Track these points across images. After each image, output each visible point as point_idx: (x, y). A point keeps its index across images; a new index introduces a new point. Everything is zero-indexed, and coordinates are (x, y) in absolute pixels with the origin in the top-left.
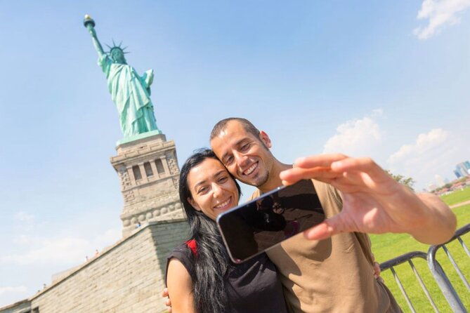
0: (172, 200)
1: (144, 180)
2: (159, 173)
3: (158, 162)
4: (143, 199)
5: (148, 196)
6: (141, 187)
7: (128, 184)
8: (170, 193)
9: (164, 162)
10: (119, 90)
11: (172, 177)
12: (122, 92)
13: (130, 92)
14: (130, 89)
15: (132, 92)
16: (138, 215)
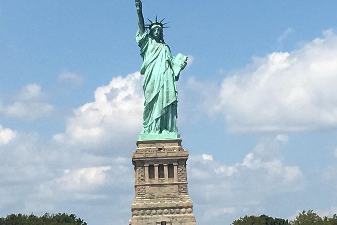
0: (174, 206)
1: (156, 180)
2: (169, 177)
3: (171, 167)
4: (152, 197)
5: (156, 195)
6: (152, 185)
7: (142, 180)
8: (174, 198)
9: (175, 168)
10: (151, 80)
11: (178, 184)
12: (153, 83)
13: (161, 86)
14: (161, 82)
15: (163, 87)
16: (146, 209)
